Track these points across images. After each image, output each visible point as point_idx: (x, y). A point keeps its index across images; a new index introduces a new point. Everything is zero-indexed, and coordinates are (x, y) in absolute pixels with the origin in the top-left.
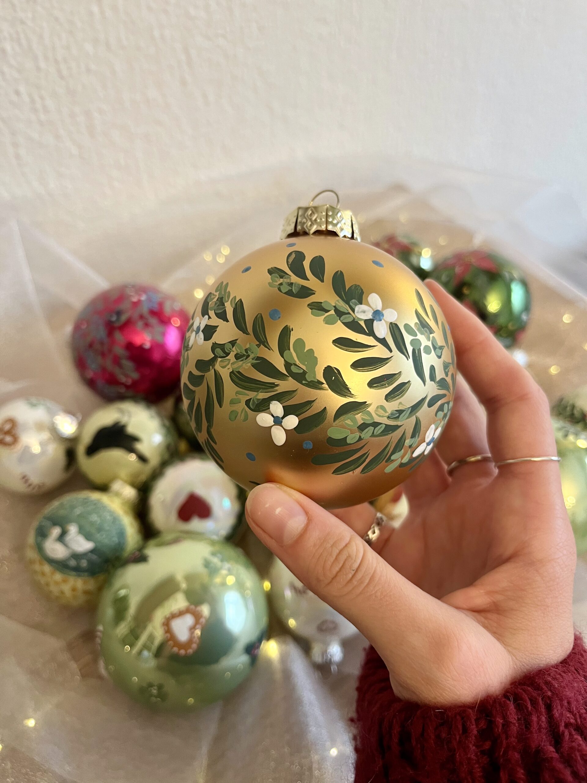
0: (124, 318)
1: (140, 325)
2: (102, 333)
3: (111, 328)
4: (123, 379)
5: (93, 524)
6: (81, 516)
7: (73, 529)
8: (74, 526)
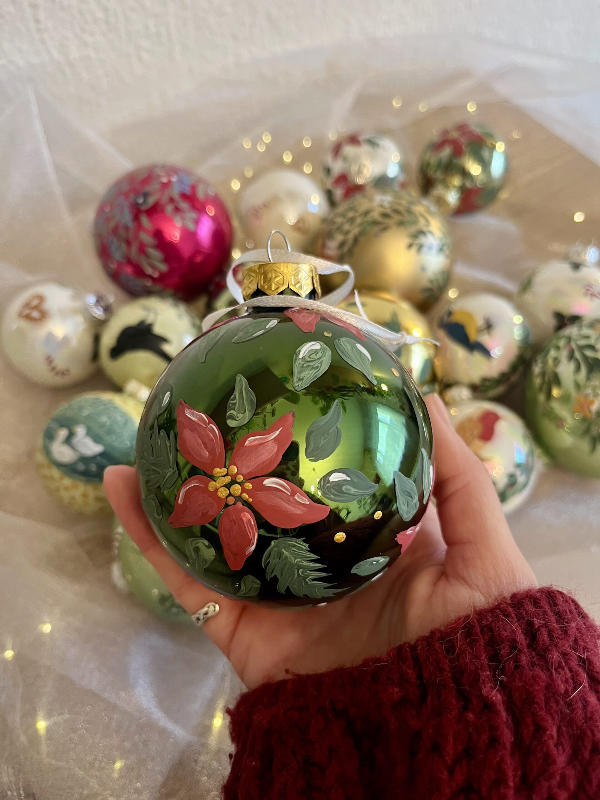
0: (151, 201)
1: (169, 209)
2: (127, 217)
3: (137, 212)
4: (149, 271)
5: (103, 425)
6: (89, 417)
7: (80, 431)
8: (82, 428)
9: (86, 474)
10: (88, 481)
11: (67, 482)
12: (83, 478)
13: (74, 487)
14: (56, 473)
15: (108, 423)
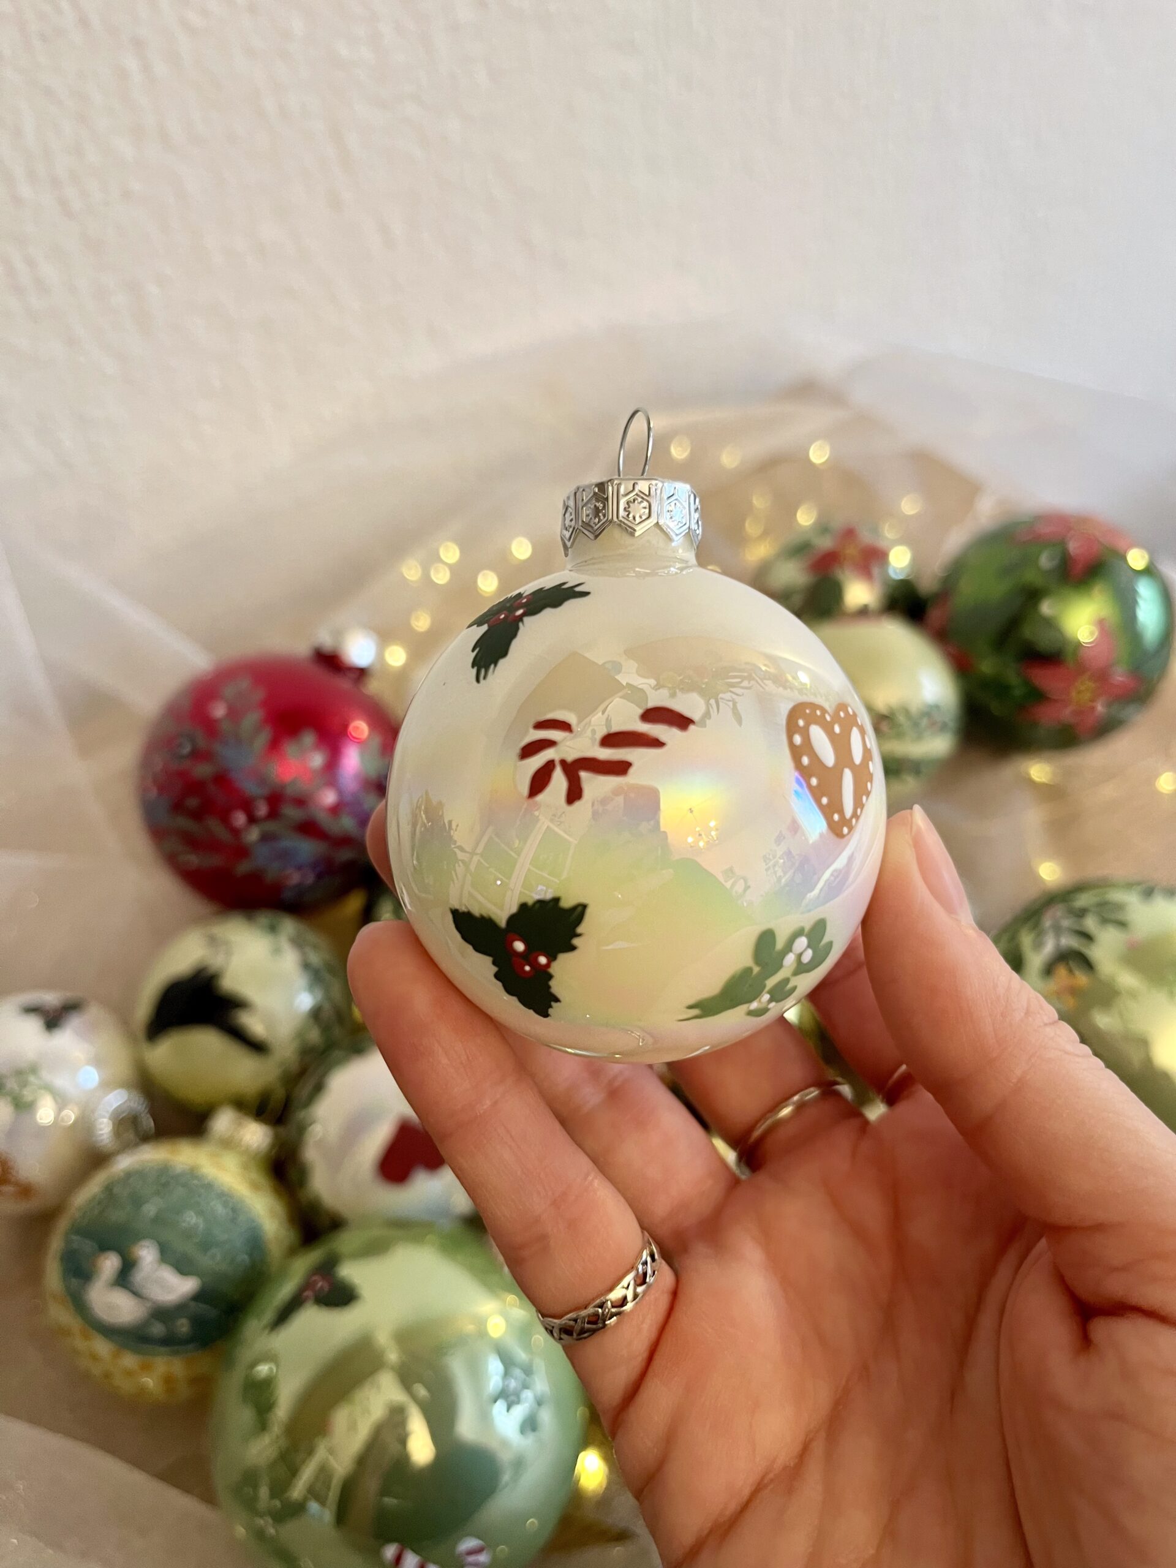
5: (188, 1234)
6: (159, 1220)
7: (147, 1254)
8: (148, 1247)
9: (170, 1342)
10: (175, 1353)
11: (129, 1360)
12: (163, 1349)
13: (146, 1368)
14: (102, 1347)
15: (201, 1226)
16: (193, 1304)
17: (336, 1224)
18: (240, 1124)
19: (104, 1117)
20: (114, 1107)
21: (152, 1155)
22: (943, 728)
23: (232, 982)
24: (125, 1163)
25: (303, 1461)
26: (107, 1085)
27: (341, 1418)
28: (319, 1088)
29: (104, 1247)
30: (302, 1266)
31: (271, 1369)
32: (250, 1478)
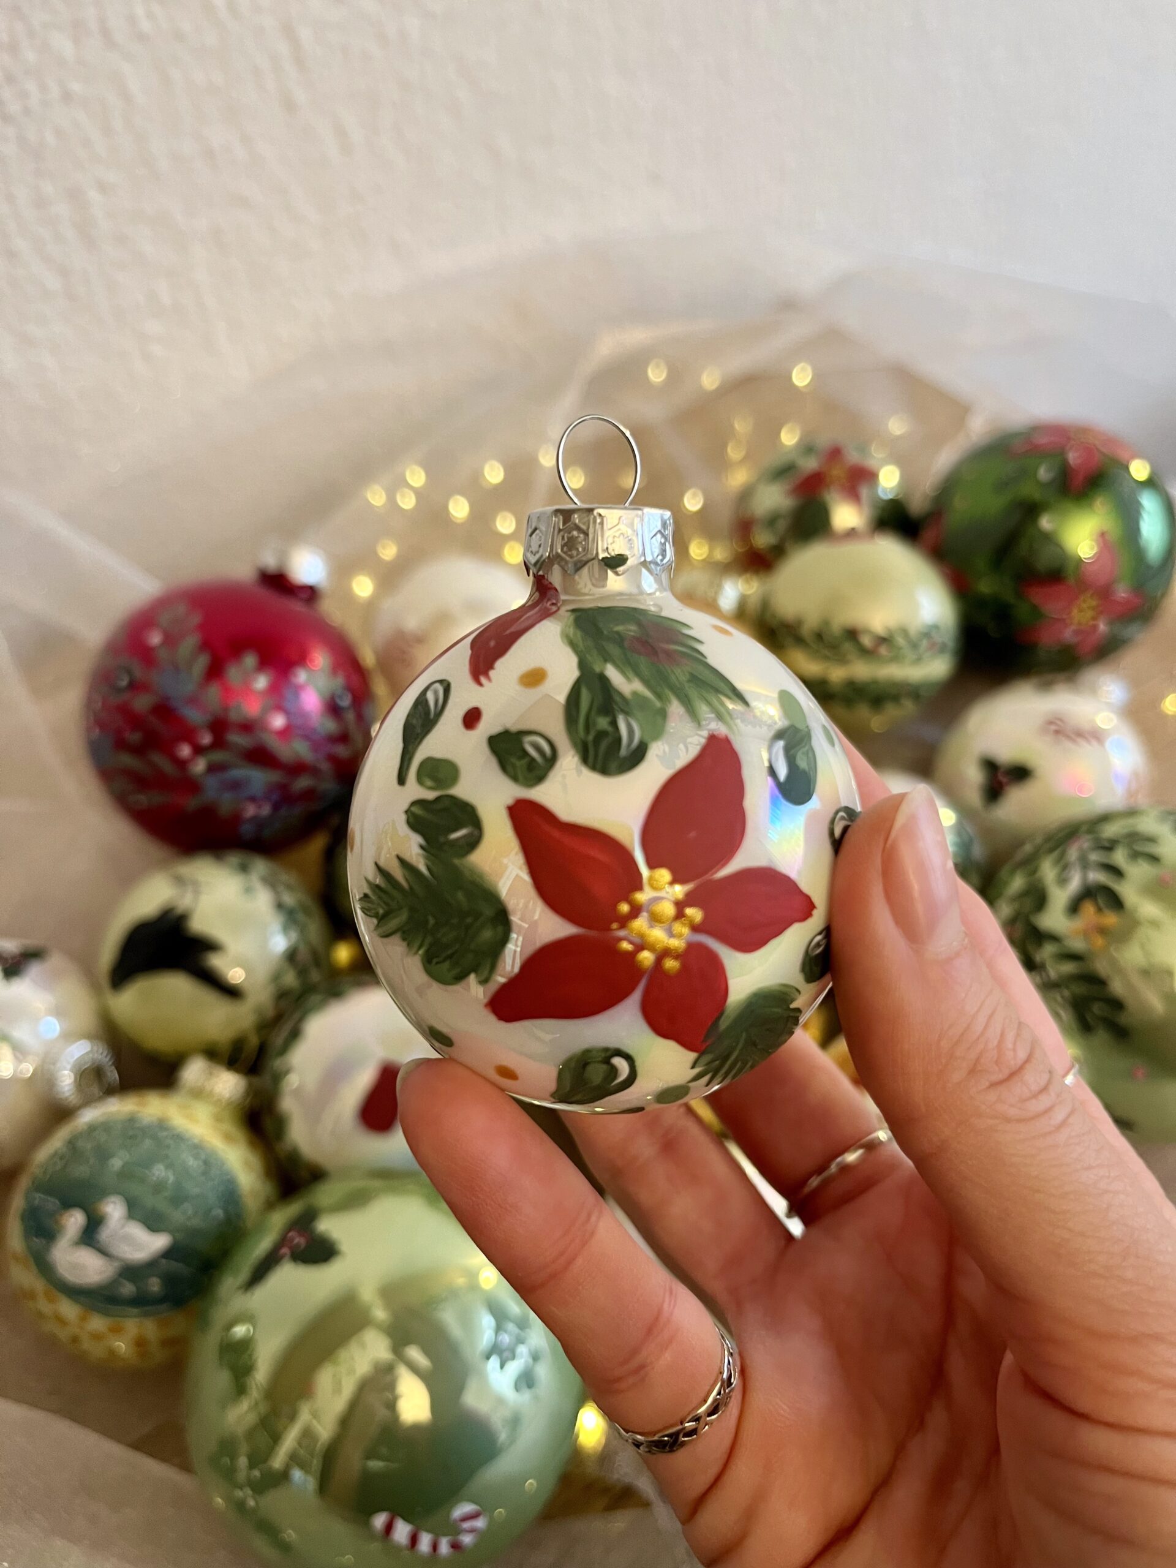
6: (125, 1174)
7: (114, 1210)
8: (114, 1203)
9: (141, 1301)
10: (146, 1315)
11: (97, 1323)
12: (135, 1311)
13: (116, 1330)
14: (69, 1309)
16: (164, 1261)
17: (316, 1175)
18: (211, 1074)
19: (65, 1069)
20: (76, 1058)
21: (117, 1107)
22: (942, 649)
23: (201, 924)
24: (89, 1116)
25: (285, 1428)
26: (68, 1037)
27: (324, 1379)
28: (295, 1034)
29: (68, 1204)
30: (279, 1219)
31: (248, 1330)
32: (227, 1447)
